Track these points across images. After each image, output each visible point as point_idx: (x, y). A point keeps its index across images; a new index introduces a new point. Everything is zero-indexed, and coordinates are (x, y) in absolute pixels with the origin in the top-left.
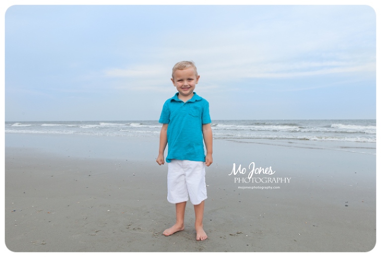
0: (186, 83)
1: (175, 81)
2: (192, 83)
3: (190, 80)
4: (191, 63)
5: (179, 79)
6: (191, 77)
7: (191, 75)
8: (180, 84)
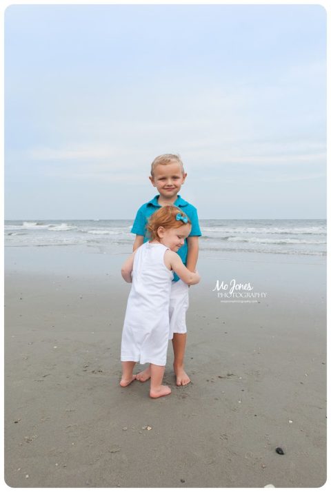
0: (170, 182)
1: (155, 179)
2: (178, 182)
3: (175, 178)
4: (176, 157)
5: (160, 176)
6: (177, 175)
7: (177, 172)
8: (162, 183)
